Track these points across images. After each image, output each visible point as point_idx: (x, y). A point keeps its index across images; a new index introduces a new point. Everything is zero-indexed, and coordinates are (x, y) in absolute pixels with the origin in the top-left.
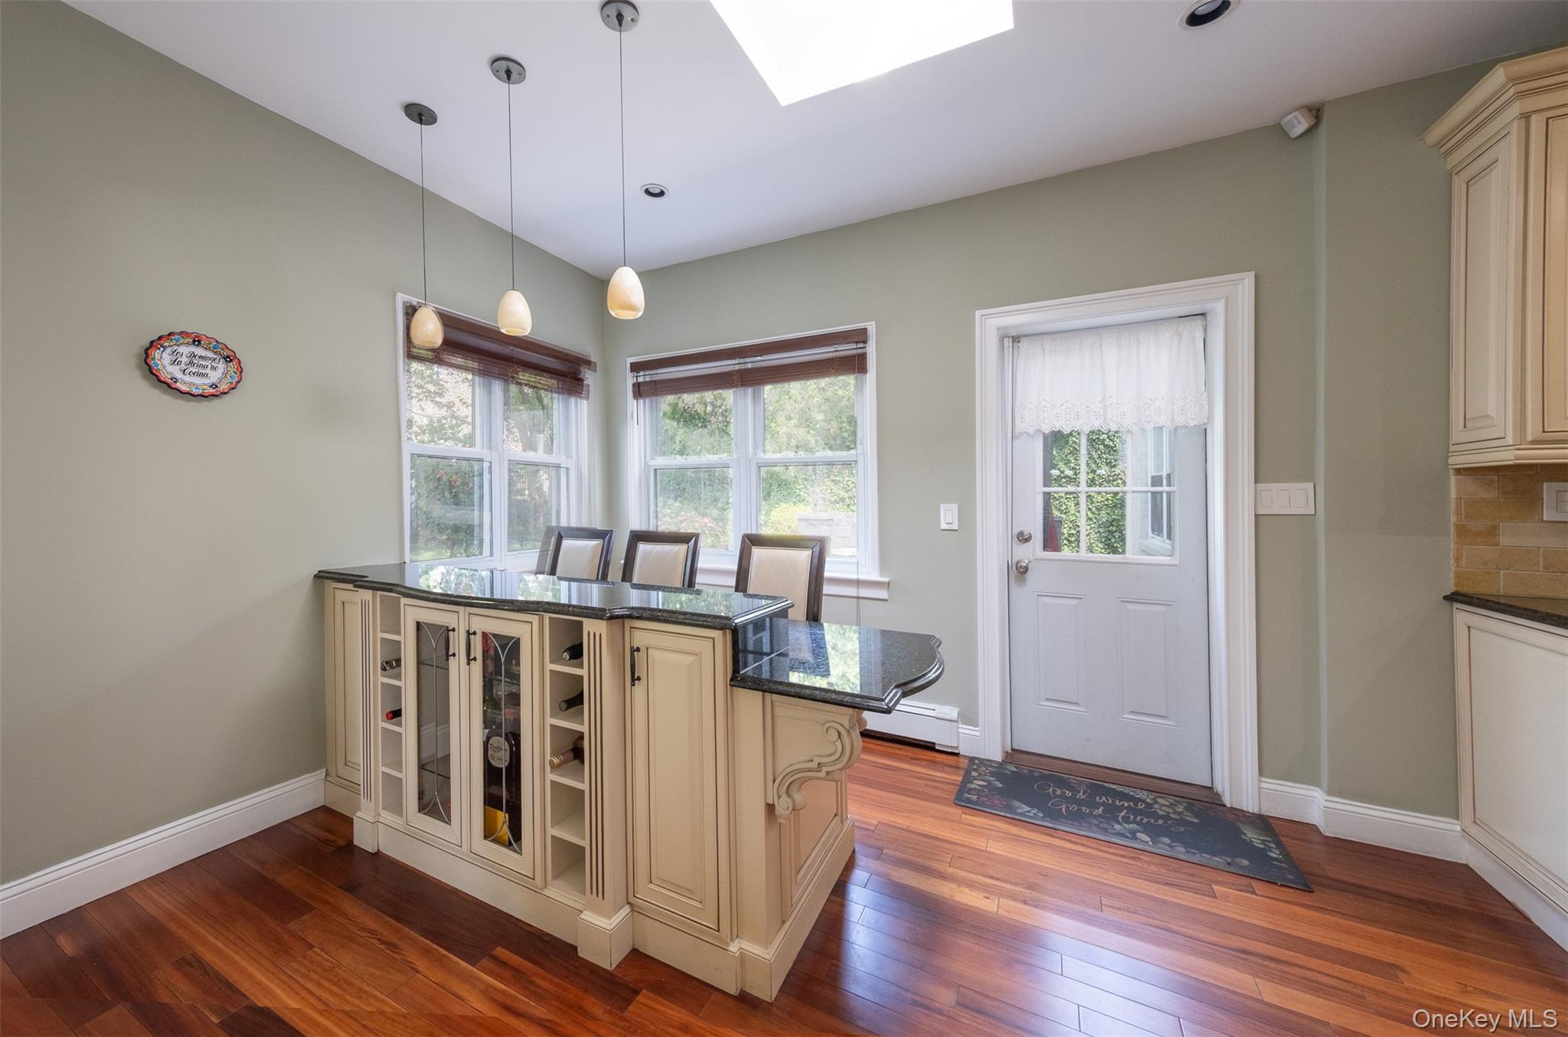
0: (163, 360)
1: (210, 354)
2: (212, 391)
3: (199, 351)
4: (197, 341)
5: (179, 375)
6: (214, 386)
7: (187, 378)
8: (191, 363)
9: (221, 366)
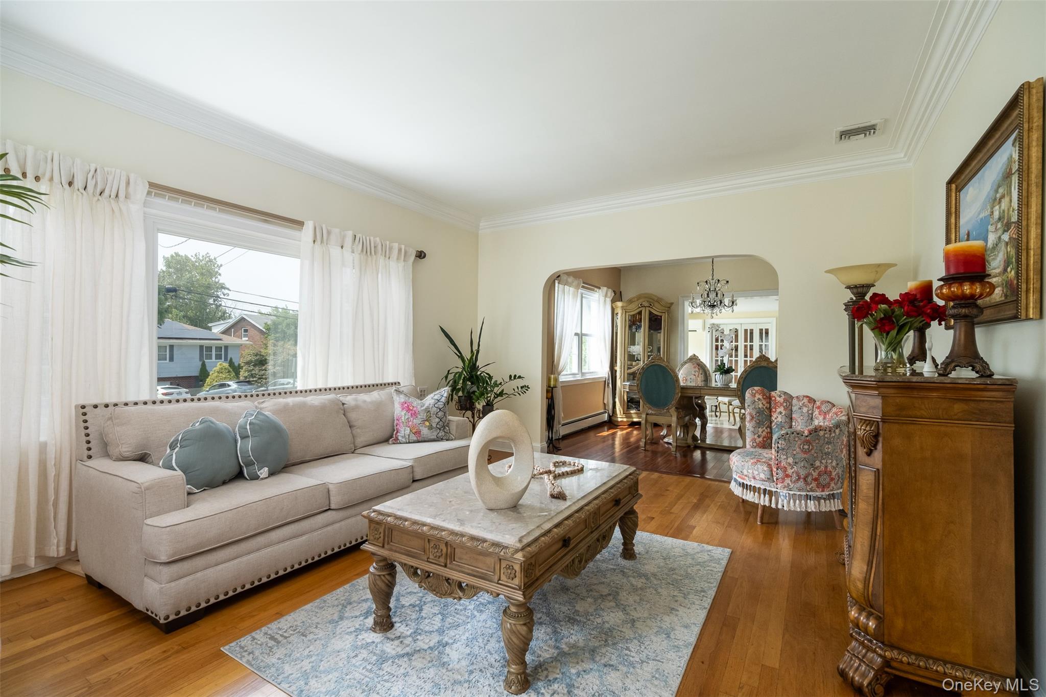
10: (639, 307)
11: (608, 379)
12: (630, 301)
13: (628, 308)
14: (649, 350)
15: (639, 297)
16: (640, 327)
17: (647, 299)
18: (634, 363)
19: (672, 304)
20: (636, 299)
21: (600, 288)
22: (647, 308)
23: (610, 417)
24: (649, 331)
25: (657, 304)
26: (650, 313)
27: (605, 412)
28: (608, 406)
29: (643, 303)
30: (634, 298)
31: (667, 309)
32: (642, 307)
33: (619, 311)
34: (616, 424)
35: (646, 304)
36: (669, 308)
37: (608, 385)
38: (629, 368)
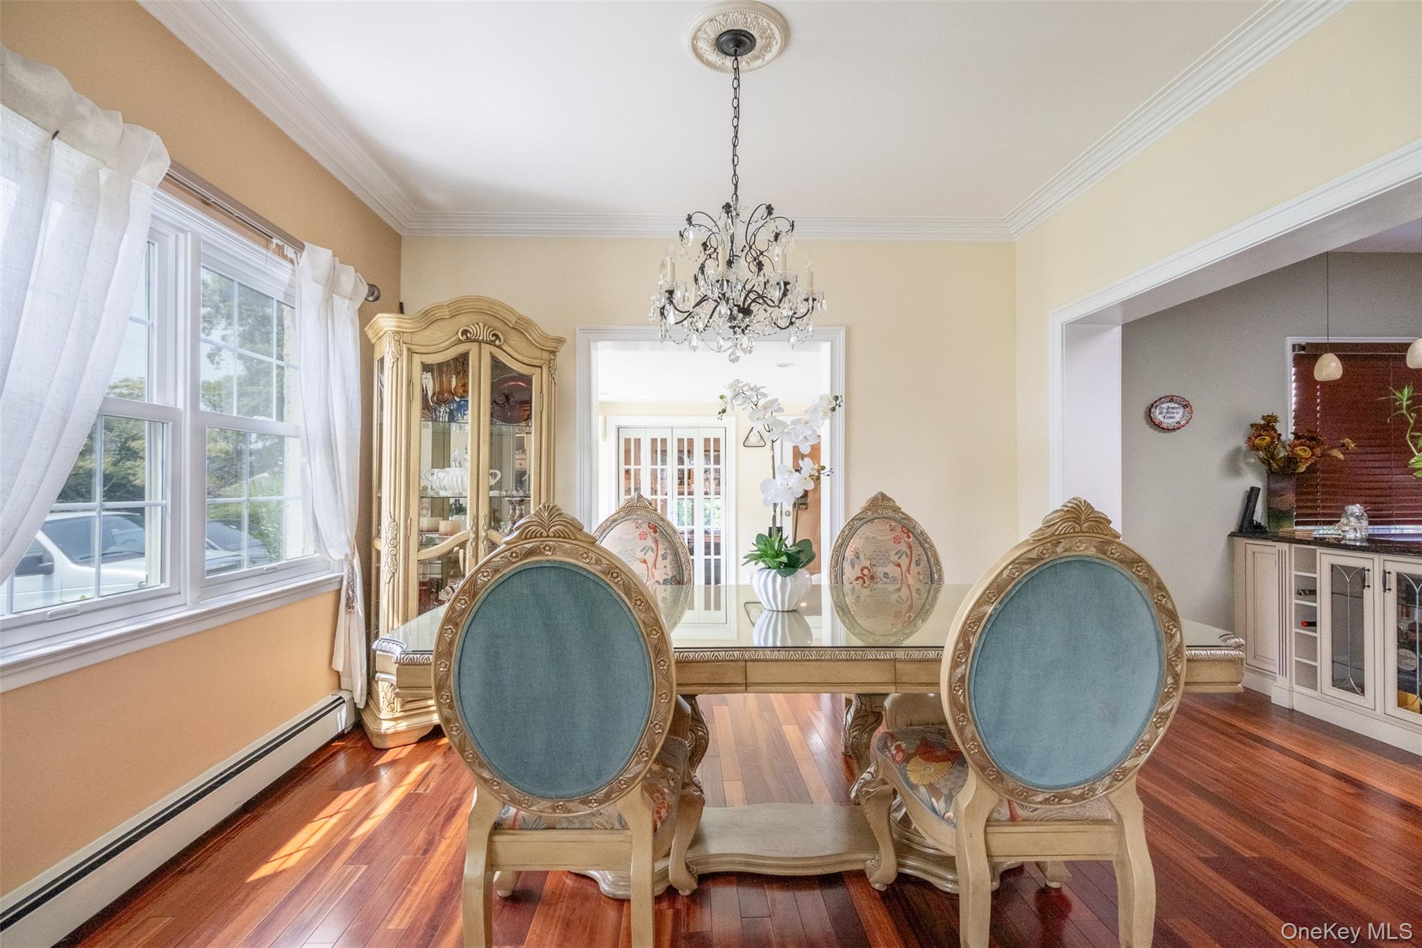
0: (1158, 416)
1: (1176, 406)
2: (1177, 425)
3: (1172, 405)
4: (1171, 401)
5: (1162, 419)
6: (1178, 423)
7: (1166, 421)
8: (1168, 412)
9: (1181, 411)
10: (460, 342)
11: (351, 586)
12: (429, 318)
13: (417, 339)
14: (493, 482)
15: (457, 308)
16: (462, 407)
17: (483, 317)
18: (443, 525)
19: (560, 341)
20: (446, 313)
21: (299, 246)
22: (486, 349)
23: (358, 712)
24: (492, 423)
25: (515, 339)
26: (496, 365)
27: (339, 702)
28: (350, 676)
29: (472, 329)
30: (441, 306)
31: (546, 355)
32: (469, 340)
33: (386, 350)
34: (377, 743)
35: (484, 335)
36: (553, 353)
37: (349, 606)
38: (423, 545)
